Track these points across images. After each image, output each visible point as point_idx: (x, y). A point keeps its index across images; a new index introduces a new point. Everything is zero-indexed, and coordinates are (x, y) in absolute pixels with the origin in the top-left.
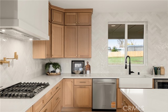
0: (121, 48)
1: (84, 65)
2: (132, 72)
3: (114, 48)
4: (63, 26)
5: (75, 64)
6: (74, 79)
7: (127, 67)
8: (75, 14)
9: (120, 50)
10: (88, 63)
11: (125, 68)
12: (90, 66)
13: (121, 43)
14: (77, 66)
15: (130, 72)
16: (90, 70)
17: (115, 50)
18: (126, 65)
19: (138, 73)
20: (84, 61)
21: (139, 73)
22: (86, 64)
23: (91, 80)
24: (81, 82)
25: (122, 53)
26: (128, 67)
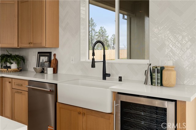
5: (41, 57)
7: (95, 63)
11: (92, 67)
15: (105, 75)
18: (93, 59)
19: (119, 77)
20: (50, 53)
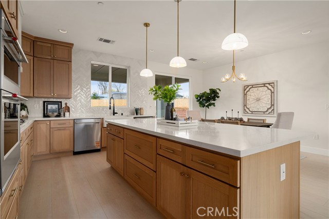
0: (104, 95)
1: (61, 106)
2: (116, 113)
3: (94, 95)
4: (32, 57)
5: (49, 105)
6: (50, 121)
8: (50, 45)
9: (103, 97)
10: (66, 104)
11: (110, 109)
12: (69, 108)
13: (103, 89)
14: (52, 107)
15: (114, 113)
16: (69, 111)
17: (95, 97)
18: (110, 106)
20: (61, 102)
21: (122, 114)
22: (63, 106)
23: (73, 121)
24: (59, 124)
25: (105, 102)
26: (112, 108)
